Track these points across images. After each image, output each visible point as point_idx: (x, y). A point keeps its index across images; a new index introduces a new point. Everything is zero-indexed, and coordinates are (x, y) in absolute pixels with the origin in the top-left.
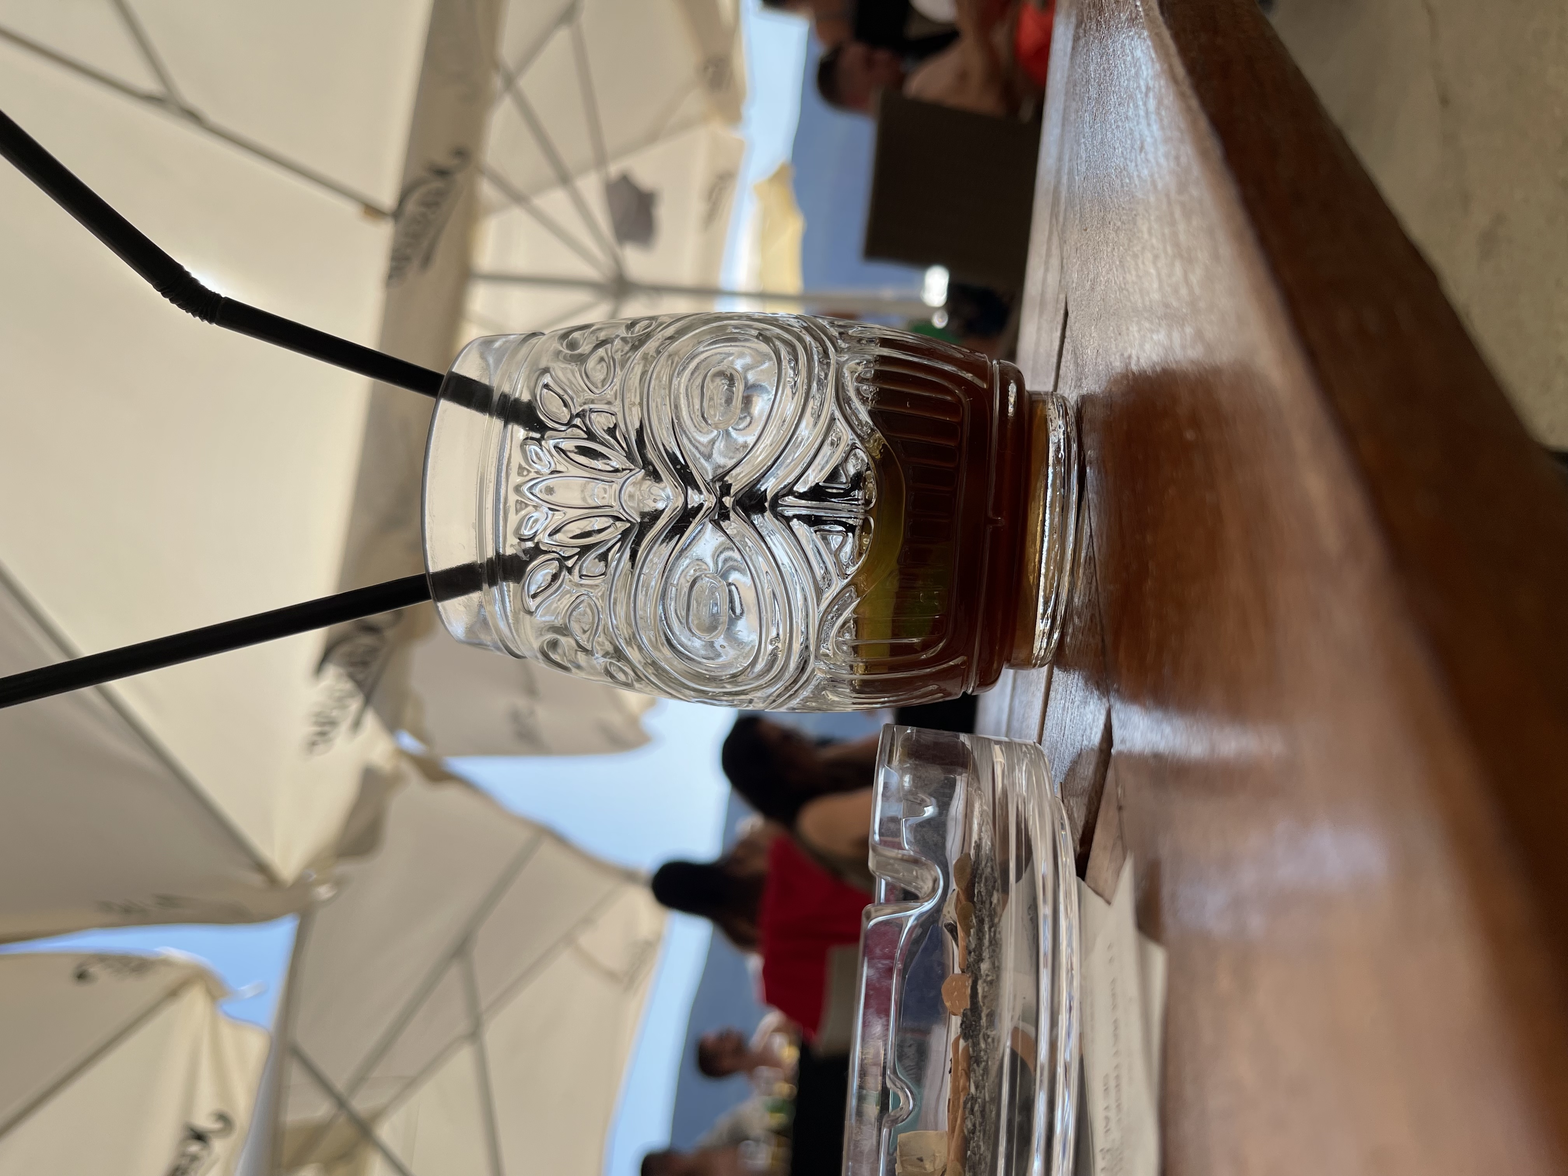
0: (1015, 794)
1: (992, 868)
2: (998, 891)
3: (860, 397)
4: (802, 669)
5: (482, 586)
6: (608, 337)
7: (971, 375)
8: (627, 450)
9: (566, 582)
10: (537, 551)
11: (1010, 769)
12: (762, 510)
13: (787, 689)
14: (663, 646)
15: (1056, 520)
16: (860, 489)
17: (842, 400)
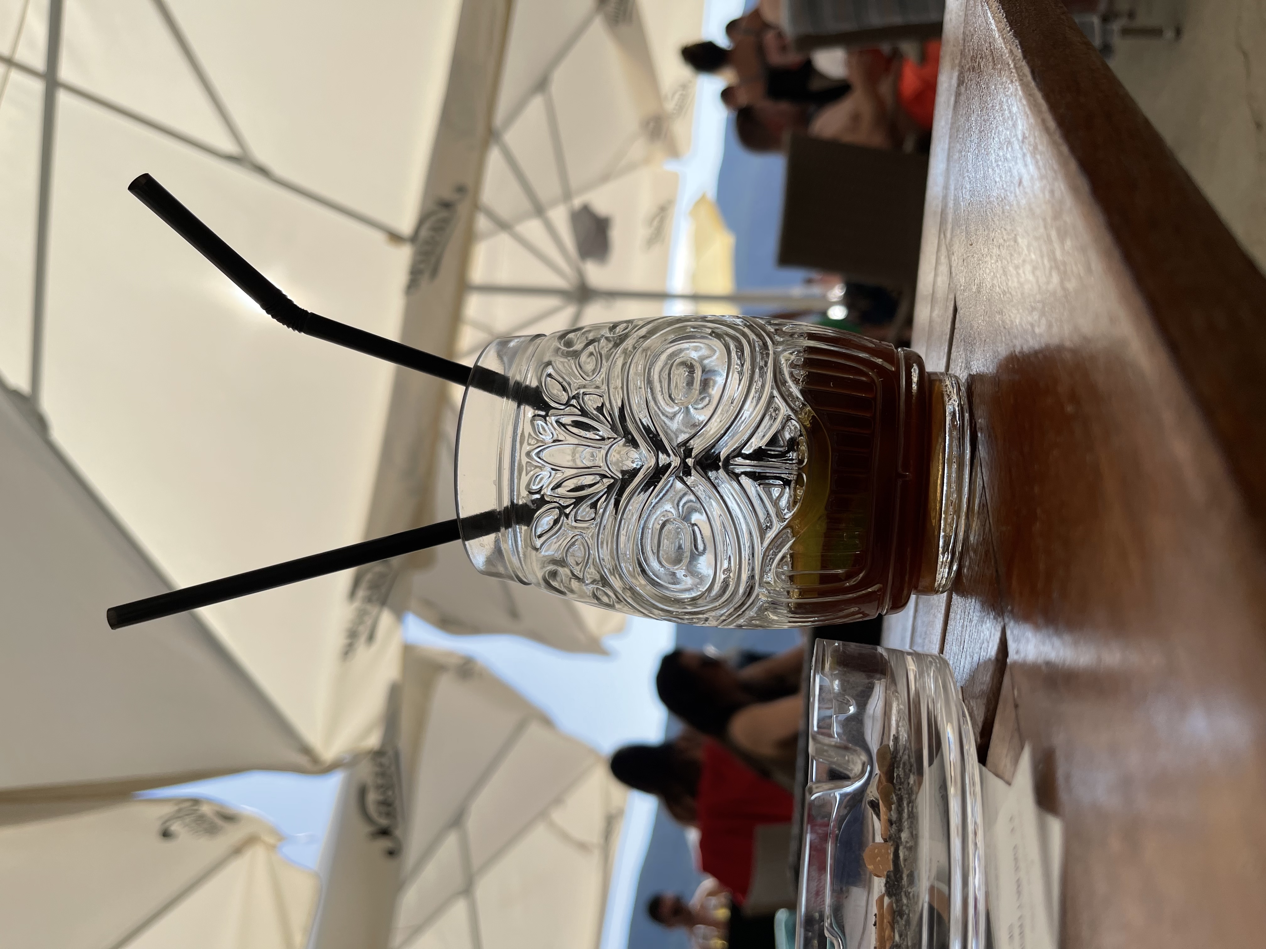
0: (925, 696)
1: (909, 756)
2: (914, 773)
3: (793, 379)
4: (750, 594)
5: (500, 528)
6: (596, 337)
7: (881, 360)
8: (611, 423)
9: (565, 525)
10: (542, 501)
11: (921, 674)
12: (717, 468)
13: (736, 609)
14: (639, 576)
15: (954, 475)
16: (794, 451)
17: (779, 382)
